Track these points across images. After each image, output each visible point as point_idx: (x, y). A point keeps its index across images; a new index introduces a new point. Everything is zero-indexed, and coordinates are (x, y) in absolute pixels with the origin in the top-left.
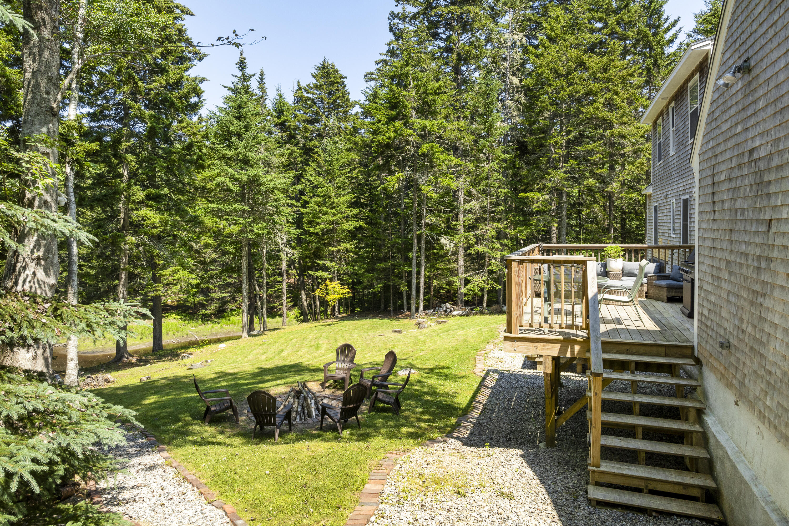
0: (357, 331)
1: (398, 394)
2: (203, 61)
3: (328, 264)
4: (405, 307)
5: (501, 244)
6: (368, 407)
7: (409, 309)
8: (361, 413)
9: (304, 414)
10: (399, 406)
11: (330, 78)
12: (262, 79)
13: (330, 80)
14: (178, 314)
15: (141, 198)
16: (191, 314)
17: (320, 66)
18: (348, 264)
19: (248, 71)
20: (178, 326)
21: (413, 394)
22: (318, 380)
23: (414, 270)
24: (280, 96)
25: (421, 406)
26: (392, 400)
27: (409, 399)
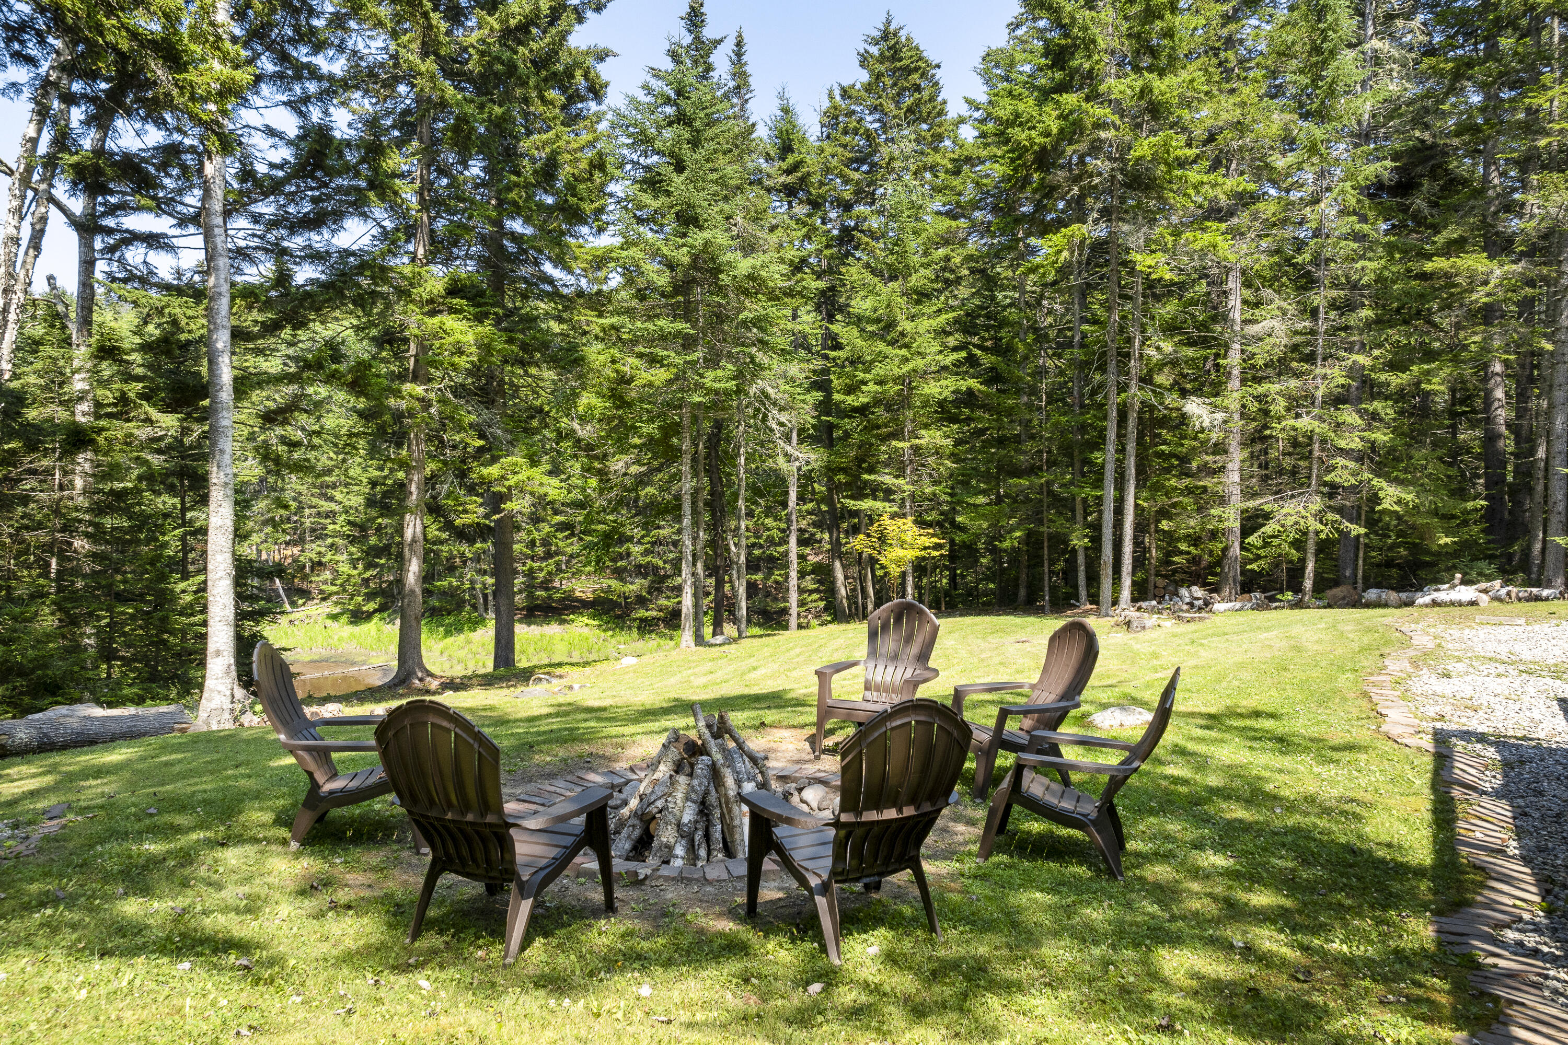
0: (956, 635)
1: (1117, 781)
2: (604, 12)
3: (889, 480)
4: (1083, 592)
5: (1362, 413)
6: (978, 831)
7: (1094, 599)
8: (947, 854)
9: (707, 836)
10: (1119, 840)
11: (900, 60)
12: (739, 55)
13: (898, 64)
14: (593, 617)
15: (435, 292)
16: (618, 617)
17: (876, 34)
18: (936, 483)
19: (709, 33)
20: (592, 640)
21: (1168, 793)
22: (802, 726)
23: (1110, 493)
24: (786, 110)
25: (1221, 847)
26: (1089, 809)
27: (1152, 812)
